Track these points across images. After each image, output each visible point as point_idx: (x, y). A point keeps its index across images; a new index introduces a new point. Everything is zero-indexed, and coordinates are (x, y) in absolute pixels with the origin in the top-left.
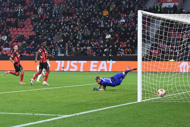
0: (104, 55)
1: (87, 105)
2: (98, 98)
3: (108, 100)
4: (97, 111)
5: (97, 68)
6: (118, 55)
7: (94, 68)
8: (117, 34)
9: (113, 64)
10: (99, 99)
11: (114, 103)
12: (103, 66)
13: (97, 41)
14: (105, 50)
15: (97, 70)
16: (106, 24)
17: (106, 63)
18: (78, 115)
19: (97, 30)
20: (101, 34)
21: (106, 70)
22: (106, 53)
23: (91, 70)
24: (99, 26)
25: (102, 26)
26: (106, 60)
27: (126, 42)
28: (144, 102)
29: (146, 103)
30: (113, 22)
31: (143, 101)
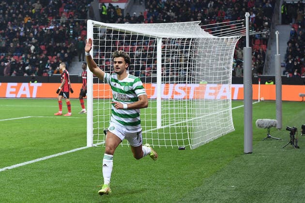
0: (26, 75)
1: (18, 152)
2: (30, 142)
3: (46, 144)
4: (36, 163)
5: (16, 93)
6: (45, 75)
7: (11, 93)
8: (43, 45)
9: (39, 87)
10: (33, 142)
11: (54, 149)
12: (24, 89)
13: (16, 55)
14: (27, 68)
15: (16, 95)
16: (28, 30)
17: (29, 85)
18: (10, 170)
19: (15, 39)
20: (20, 44)
21: (28, 96)
22: (28, 72)
23: (8, 95)
24: (18, 34)
25: (22, 34)
26: (28, 82)
27: (56, 57)
28: (96, 147)
29: (99, 149)
30: (37, 28)
31: (95, 145)
